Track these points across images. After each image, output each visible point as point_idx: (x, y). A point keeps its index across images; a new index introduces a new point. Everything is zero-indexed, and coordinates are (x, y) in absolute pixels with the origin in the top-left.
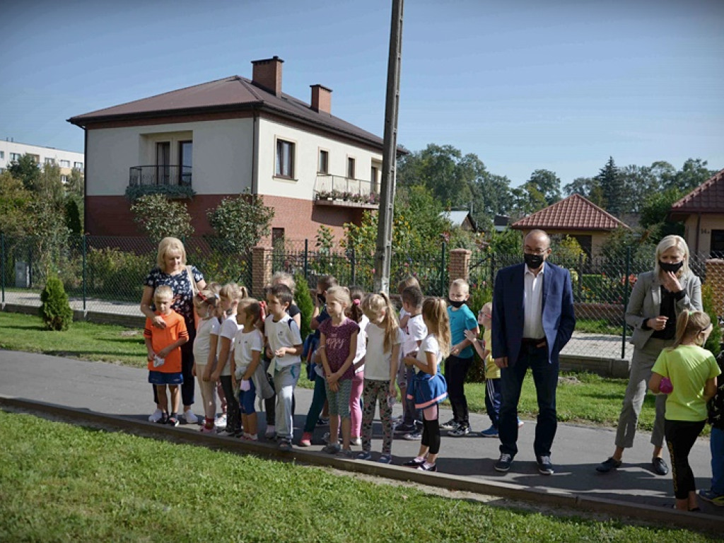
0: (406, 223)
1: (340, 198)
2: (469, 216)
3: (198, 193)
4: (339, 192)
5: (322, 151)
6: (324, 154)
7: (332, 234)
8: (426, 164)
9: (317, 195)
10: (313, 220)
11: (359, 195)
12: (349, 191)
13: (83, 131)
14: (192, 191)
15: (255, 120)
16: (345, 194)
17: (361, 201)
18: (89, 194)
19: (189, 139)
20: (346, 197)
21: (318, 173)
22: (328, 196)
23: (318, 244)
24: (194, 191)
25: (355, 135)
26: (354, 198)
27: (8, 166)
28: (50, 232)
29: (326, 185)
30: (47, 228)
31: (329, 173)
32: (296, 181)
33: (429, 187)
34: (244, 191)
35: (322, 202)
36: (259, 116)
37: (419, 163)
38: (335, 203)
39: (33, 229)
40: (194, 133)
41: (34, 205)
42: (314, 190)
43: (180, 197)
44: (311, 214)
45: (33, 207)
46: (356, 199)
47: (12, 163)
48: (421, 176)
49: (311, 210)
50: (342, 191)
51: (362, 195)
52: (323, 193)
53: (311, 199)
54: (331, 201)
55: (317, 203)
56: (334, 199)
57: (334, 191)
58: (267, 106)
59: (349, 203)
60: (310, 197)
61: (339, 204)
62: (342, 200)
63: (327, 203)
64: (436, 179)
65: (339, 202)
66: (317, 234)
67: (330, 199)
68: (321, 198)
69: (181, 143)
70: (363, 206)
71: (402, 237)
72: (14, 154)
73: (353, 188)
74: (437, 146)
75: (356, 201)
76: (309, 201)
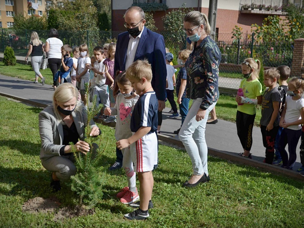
0: (298, 24)
1: (256, 8)
3: (170, 7)
4: (256, 5)
7: (241, 31)
9: (242, 7)
10: (238, 23)
11: (271, 6)
12: (264, 3)
14: (166, 6)
16: (260, 5)
17: (272, 9)
18: (114, 8)
20: (260, 7)
22: (249, 7)
23: (233, 37)
24: (168, 6)
26: (267, 8)
28: (88, 30)
30: (86, 28)
34: (182, 5)
35: (245, 12)
38: (252, 12)
39: (79, 28)
41: (80, 15)
42: (240, 4)
43: (159, 10)
44: (237, 19)
45: (79, 16)
46: (268, 9)
49: (238, 16)
50: (258, 4)
51: (273, 6)
52: (245, 6)
53: (238, 9)
54: (250, 11)
55: (242, 12)
56: (253, 9)
57: (252, 5)
59: (263, 12)
60: (236, 8)
62: (258, 10)
63: (248, 12)
65: (256, 11)
66: (232, 31)
67: (250, 9)
68: (244, 9)
70: (273, 13)
71: (294, 33)
73: (267, 1)
75: (268, 10)
76: (237, 11)
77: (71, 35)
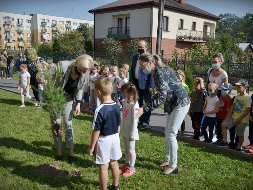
0: (213, 48)
1: (187, 38)
2: (250, 45)
3: (132, 37)
4: (187, 36)
5: (180, 20)
6: (182, 21)
7: (178, 52)
8: (245, 22)
9: (178, 37)
10: (176, 47)
11: (196, 37)
12: (191, 35)
13: (94, 15)
14: (129, 36)
15: (151, 9)
16: (189, 36)
17: (196, 39)
18: (96, 38)
19: (129, 17)
20: (190, 38)
21: (178, 28)
22: (182, 37)
23: (172, 56)
24: (130, 36)
25: (195, 12)
26: (193, 38)
27: (78, 28)
28: (79, 52)
29: (182, 33)
31: (183, 28)
32: (169, 32)
33: (246, 33)
34: (140, 36)
35: (180, 40)
36: (153, 7)
37: (242, 22)
38: (185, 40)
39: (73, 50)
40: (130, 14)
42: (177, 35)
43: (125, 39)
44: (175, 45)
45: (73, 43)
46: (195, 39)
47: (79, 27)
48: (242, 28)
49: (175, 43)
50: (188, 35)
51: (197, 37)
52: (180, 36)
53: (176, 39)
55: (178, 41)
56: (185, 39)
57: (185, 36)
58: (156, 3)
59: (191, 40)
60: (175, 38)
61: (187, 41)
62: (188, 39)
63: (182, 40)
64: (249, 29)
65: (187, 40)
66: (172, 52)
68: (179, 38)
69: (126, 19)
70: (197, 42)
72: (80, 24)
73: (193, 34)
74: (251, 14)
75: (195, 40)
77: (68, 55)
